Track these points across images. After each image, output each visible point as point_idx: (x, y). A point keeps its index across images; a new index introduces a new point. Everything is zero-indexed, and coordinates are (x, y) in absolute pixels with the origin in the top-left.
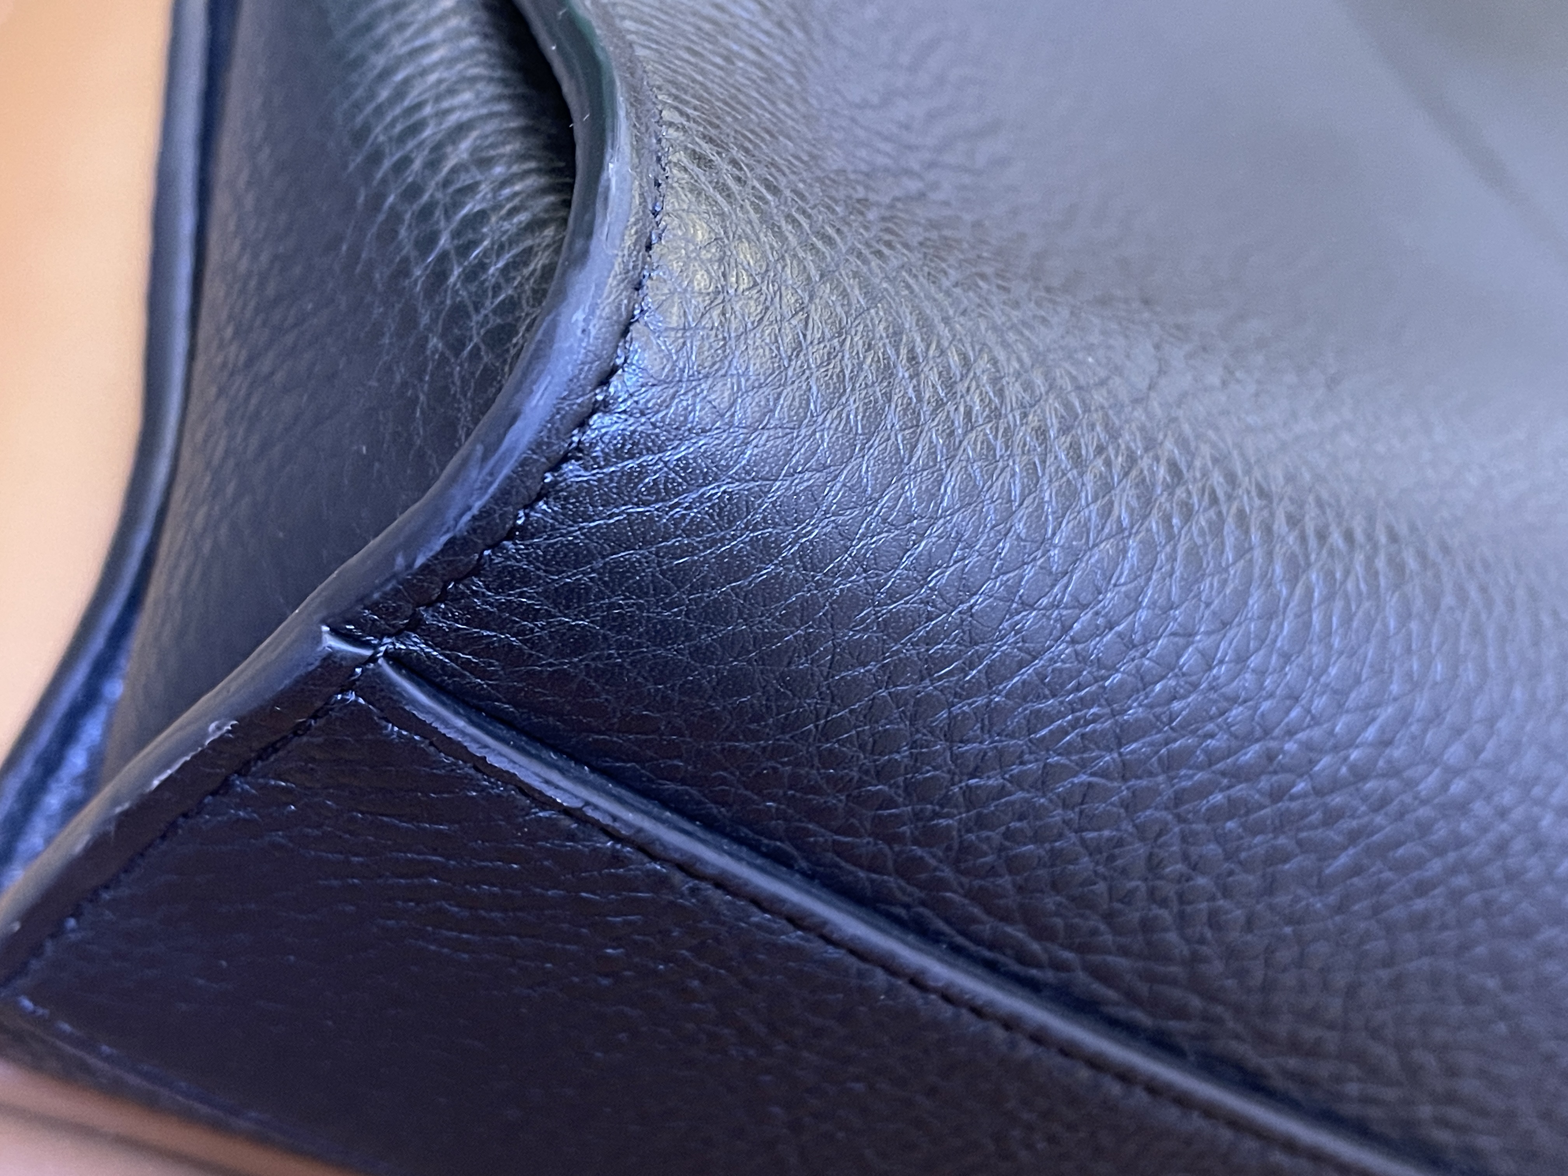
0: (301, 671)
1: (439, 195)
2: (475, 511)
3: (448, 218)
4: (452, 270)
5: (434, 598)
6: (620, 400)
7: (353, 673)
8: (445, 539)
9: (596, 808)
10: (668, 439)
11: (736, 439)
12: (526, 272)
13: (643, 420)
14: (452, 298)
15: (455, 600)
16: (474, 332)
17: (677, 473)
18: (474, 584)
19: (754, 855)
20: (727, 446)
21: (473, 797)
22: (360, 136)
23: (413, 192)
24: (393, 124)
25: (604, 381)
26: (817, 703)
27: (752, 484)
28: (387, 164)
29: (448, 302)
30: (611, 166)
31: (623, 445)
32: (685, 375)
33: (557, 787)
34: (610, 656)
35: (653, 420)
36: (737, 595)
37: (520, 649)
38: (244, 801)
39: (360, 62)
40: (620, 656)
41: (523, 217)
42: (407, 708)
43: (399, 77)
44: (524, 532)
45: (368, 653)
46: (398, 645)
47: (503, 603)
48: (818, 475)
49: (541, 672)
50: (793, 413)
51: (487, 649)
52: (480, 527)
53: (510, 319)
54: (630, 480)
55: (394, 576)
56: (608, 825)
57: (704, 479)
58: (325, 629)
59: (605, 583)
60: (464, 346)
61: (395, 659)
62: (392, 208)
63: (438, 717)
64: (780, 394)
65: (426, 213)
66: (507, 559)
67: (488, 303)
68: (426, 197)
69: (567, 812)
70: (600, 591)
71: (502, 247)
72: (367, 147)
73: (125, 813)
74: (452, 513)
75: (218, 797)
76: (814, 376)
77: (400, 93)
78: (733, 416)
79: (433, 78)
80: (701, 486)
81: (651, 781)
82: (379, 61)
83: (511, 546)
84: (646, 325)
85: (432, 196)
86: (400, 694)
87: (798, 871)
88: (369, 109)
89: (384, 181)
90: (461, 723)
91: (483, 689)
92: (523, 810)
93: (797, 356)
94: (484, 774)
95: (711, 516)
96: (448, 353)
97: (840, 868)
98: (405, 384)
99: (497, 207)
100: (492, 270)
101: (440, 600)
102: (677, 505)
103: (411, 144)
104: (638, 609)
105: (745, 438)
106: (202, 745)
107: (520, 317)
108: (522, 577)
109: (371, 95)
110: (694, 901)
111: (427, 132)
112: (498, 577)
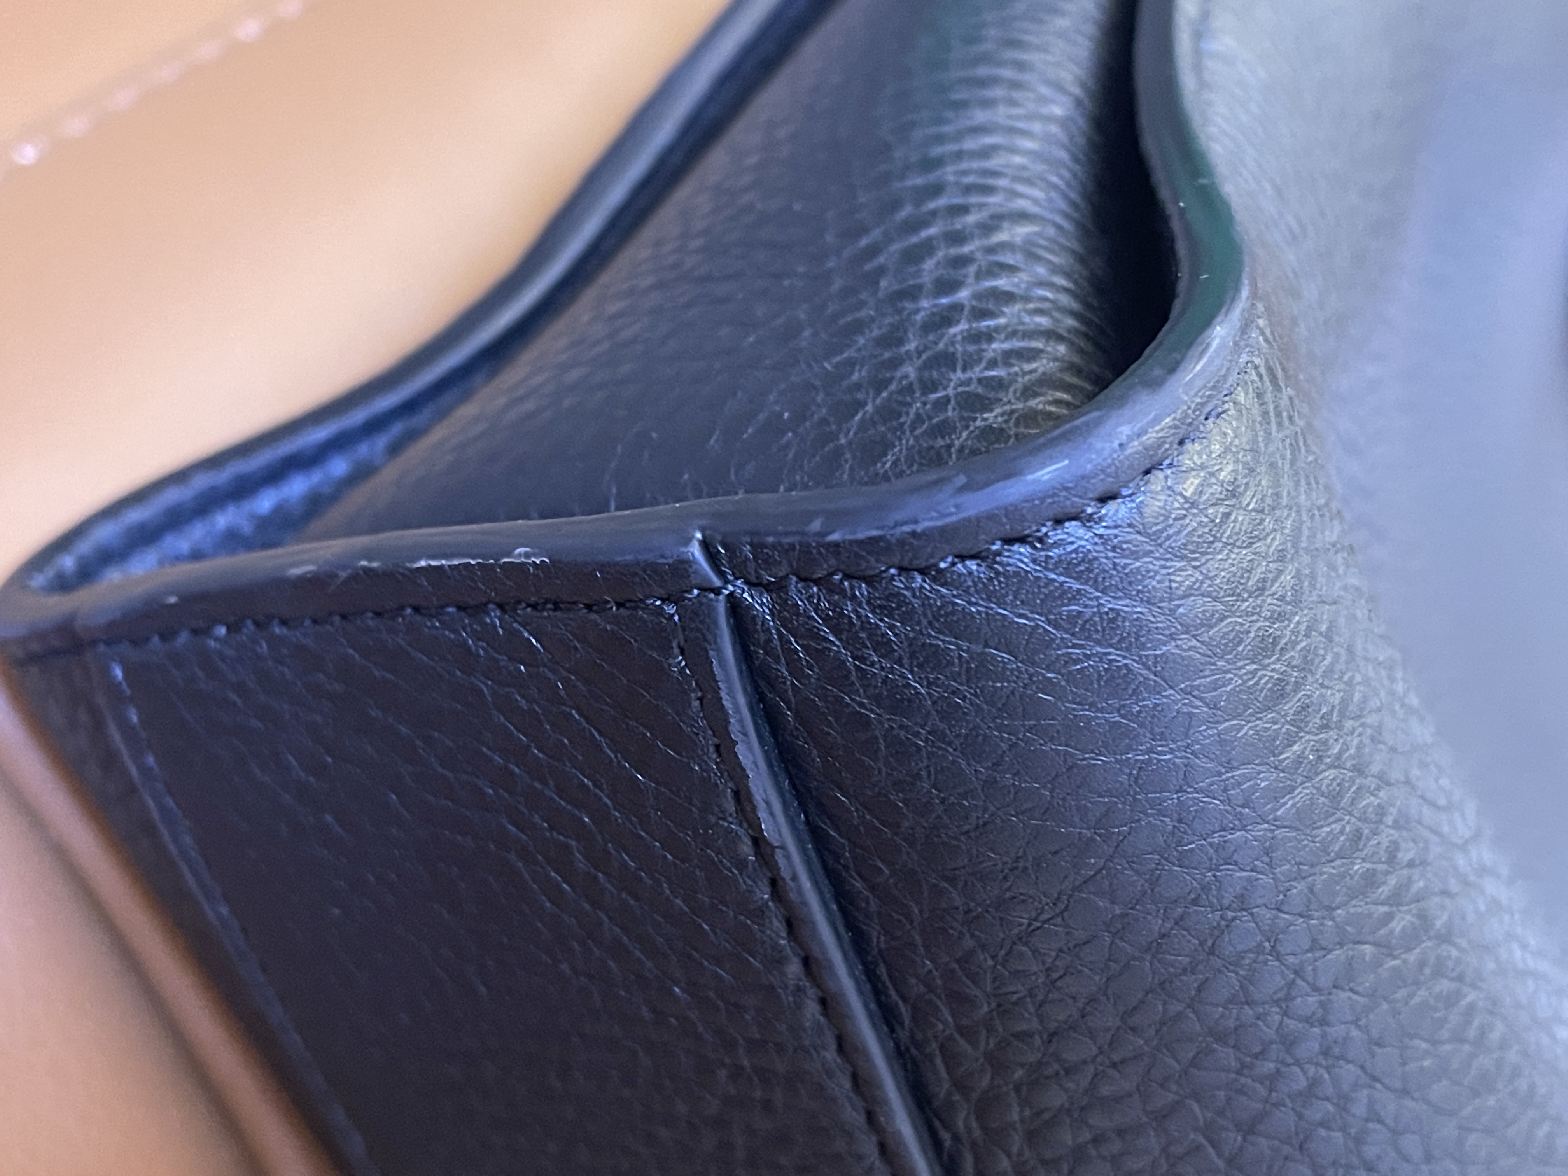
0: (650, 557)
1: (979, 255)
2: (919, 528)
3: (979, 276)
4: (958, 322)
5: (815, 576)
6: (1104, 524)
7: (690, 592)
8: (875, 533)
9: (788, 857)
10: (1116, 586)
11: (1168, 628)
12: (1027, 367)
13: (1111, 554)
14: (946, 345)
15: (831, 591)
16: (952, 384)
17: (1101, 618)
18: (860, 588)
19: (872, 997)
20: (1157, 628)
21: (693, 769)
22: (931, 164)
23: (957, 238)
24: (965, 173)
25: (1103, 500)
26: (1047, 904)
27: (1152, 677)
28: (942, 202)
29: (941, 346)
30: (1218, 328)
31: (1079, 564)
32: (1168, 543)
33: (772, 814)
34: (917, 734)
35: (1117, 561)
36: (1065, 761)
37: (849, 672)
38: (487, 634)
39: (961, 106)
40: (927, 740)
41: (1043, 321)
42: (711, 653)
43: (989, 140)
44: (939, 577)
45: (717, 582)
46: (746, 595)
47: (870, 623)
48: (1205, 709)
49: (848, 704)
50: (1223, 642)
51: (819, 654)
52: (911, 544)
53: (992, 395)
54: (1061, 597)
55: (804, 534)
56: (783, 879)
57: (1119, 642)
58: (699, 535)
59: (968, 670)
60: (935, 390)
61: (735, 605)
62: (930, 239)
63: (728, 680)
64: (1226, 617)
65: (961, 262)
66: (907, 588)
67: (977, 369)
68: (966, 249)
69: (758, 841)
70: (959, 674)
71: (1014, 333)
72: (932, 177)
73: (367, 571)
74: (899, 516)
75: (463, 614)
76: (1259, 624)
77: (986, 153)
78: (1179, 606)
79: (1018, 159)
80: (1111, 646)
81: (846, 867)
82: (980, 116)
83: (920, 580)
84: (1166, 477)
85: (972, 252)
86: (715, 637)
87: (894, 1039)
88: (953, 147)
89: (934, 213)
90: (742, 700)
91: (785, 683)
92: (722, 812)
93: (1257, 597)
94: (720, 755)
95: (1100, 676)
96: (916, 386)
97: (932, 1062)
98: (858, 386)
99: (1027, 299)
100: (994, 346)
101: (817, 582)
102: (1081, 647)
103: (973, 199)
104: (976, 712)
105: (1174, 633)
106: (496, 560)
107: (1001, 400)
108: (906, 612)
109: (959, 136)
110: (791, 999)
111: (993, 200)
112: (887, 599)
